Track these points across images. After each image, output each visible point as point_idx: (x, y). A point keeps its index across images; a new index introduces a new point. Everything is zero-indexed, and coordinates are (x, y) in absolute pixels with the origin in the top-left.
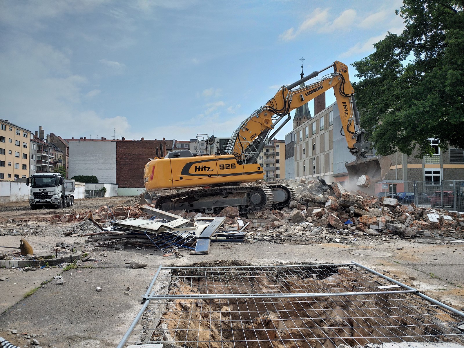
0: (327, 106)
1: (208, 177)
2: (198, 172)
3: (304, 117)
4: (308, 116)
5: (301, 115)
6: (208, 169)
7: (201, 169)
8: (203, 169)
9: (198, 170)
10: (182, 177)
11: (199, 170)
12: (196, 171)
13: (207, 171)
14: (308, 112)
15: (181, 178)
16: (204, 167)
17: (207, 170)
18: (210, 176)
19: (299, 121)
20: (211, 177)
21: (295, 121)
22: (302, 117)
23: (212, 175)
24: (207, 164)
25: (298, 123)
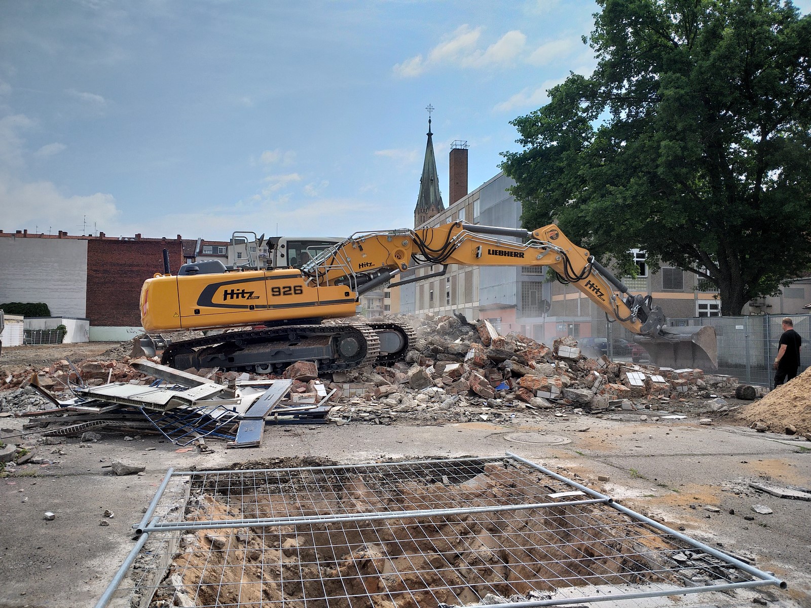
0: (469, 192)
1: (249, 310)
2: (229, 301)
3: (433, 207)
4: (439, 207)
5: (426, 204)
6: (250, 296)
7: (235, 296)
8: (240, 295)
9: (229, 296)
10: (199, 310)
11: (232, 298)
12: (225, 299)
13: (248, 299)
14: (438, 199)
15: (197, 312)
16: (241, 291)
17: (246, 298)
18: (252, 308)
19: (424, 215)
20: (255, 309)
21: (417, 215)
22: (428, 208)
23: (257, 307)
24: (248, 287)
25: (423, 217)
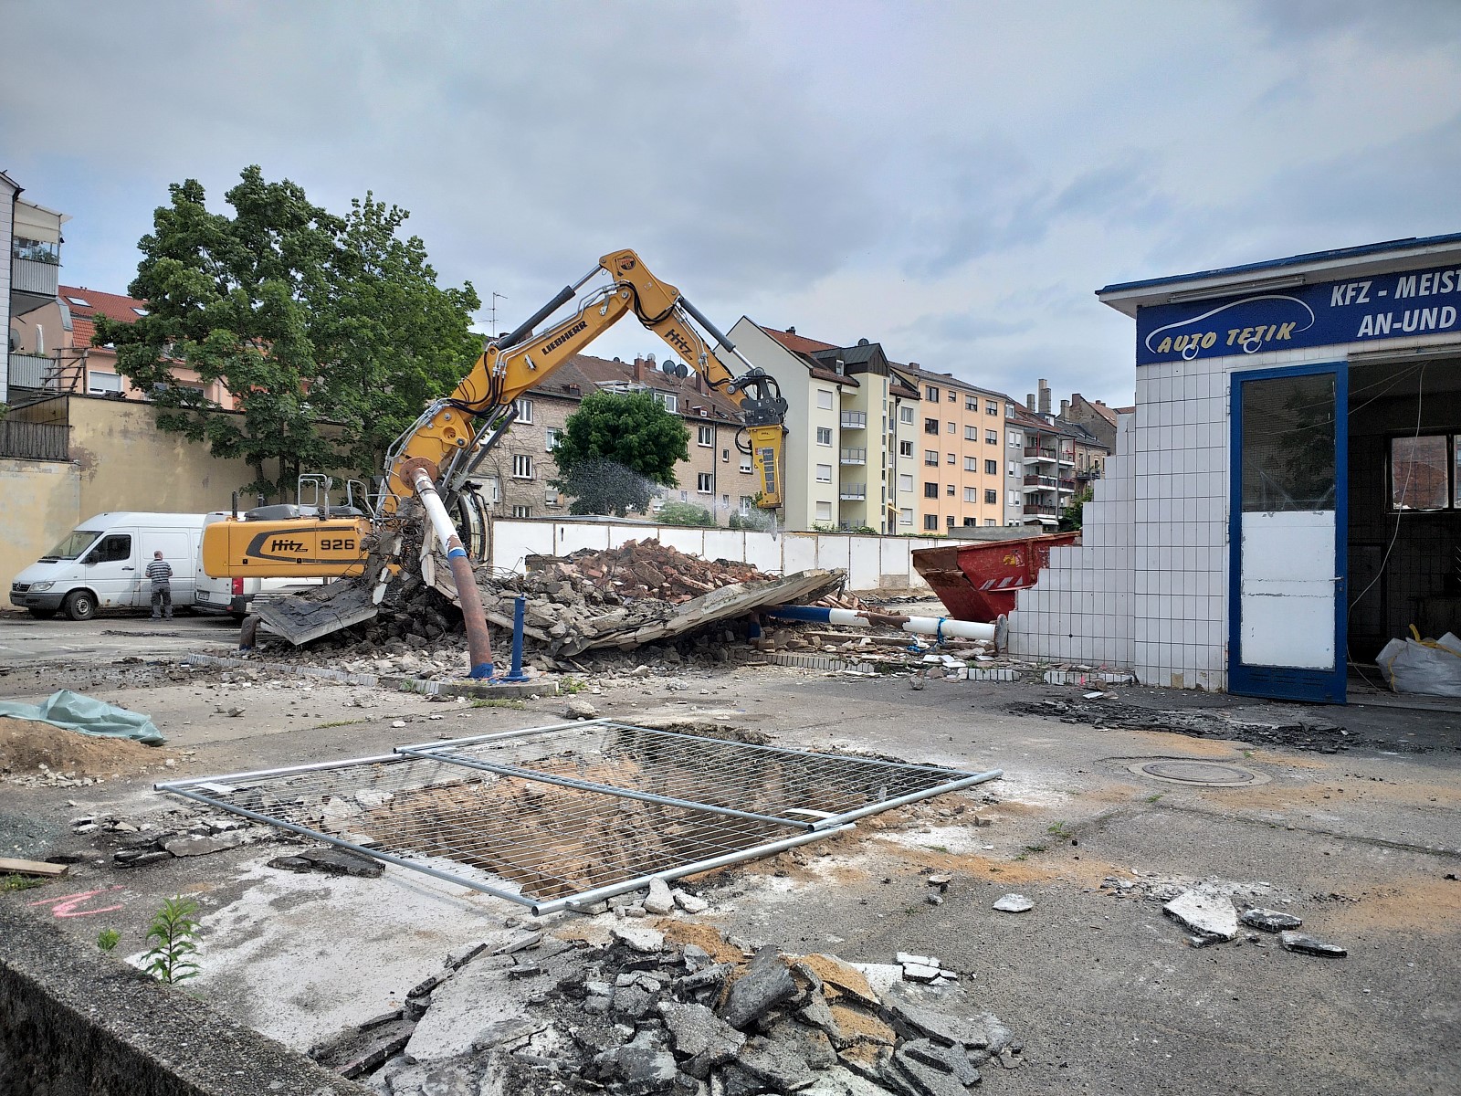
1: (296, 563)
2: (277, 553)
6: (299, 548)
7: (283, 547)
10: (247, 560)
11: (281, 549)
12: (273, 550)
13: (297, 551)
15: (245, 562)
16: (289, 542)
17: (294, 550)
18: (299, 561)
20: (303, 563)
23: (307, 560)
24: (296, 538)
